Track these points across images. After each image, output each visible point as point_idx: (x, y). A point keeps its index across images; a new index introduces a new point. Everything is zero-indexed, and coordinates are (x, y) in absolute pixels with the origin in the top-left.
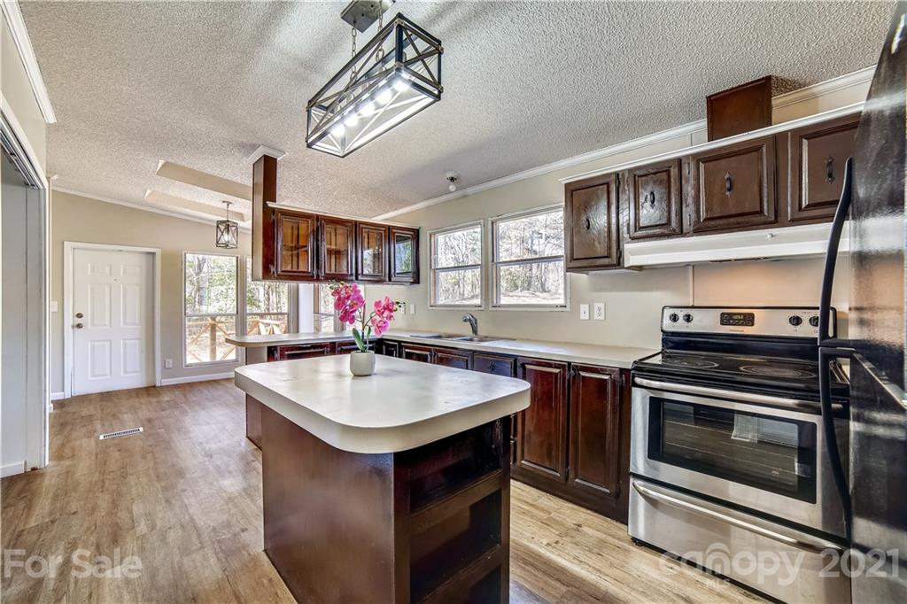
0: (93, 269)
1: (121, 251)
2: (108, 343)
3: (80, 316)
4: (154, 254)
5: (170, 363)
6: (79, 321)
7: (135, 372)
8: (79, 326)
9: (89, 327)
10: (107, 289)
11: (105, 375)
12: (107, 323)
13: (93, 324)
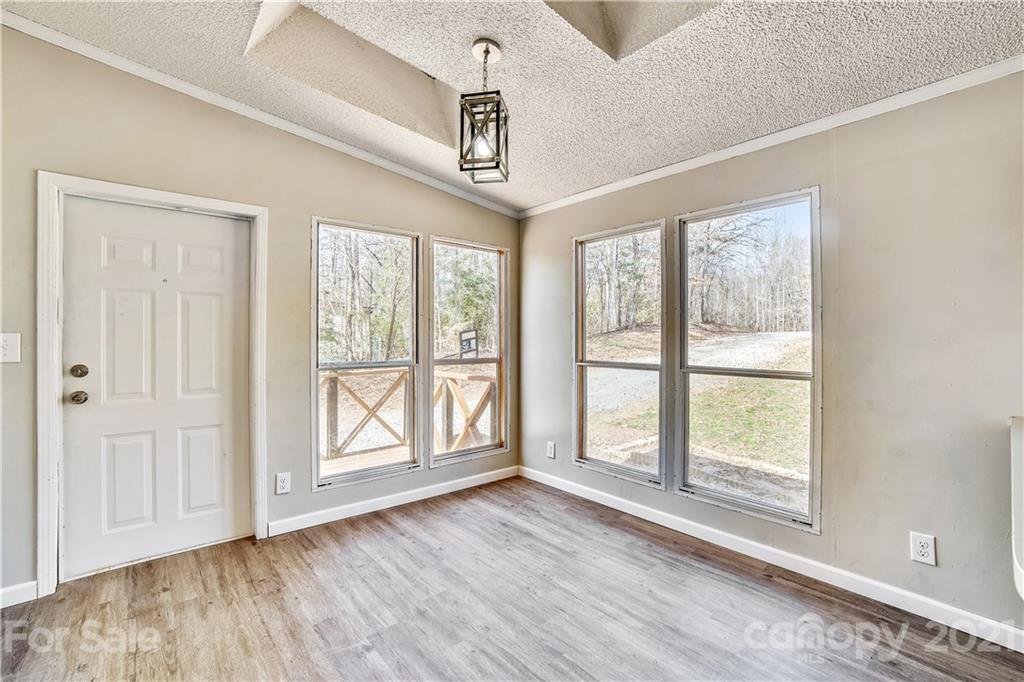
0: (113, 251)
1: (179, 209)
2: (146, 441)
3: (79, 371)
4: (249, 220)
5: (286, 479)
6: (78, 385)
7: (211, 506)
8: (78, 398)
9: (103, 399)
10: (146, 301)
11: (142, 519)
12: (146, 388)
13: (112, 393)
